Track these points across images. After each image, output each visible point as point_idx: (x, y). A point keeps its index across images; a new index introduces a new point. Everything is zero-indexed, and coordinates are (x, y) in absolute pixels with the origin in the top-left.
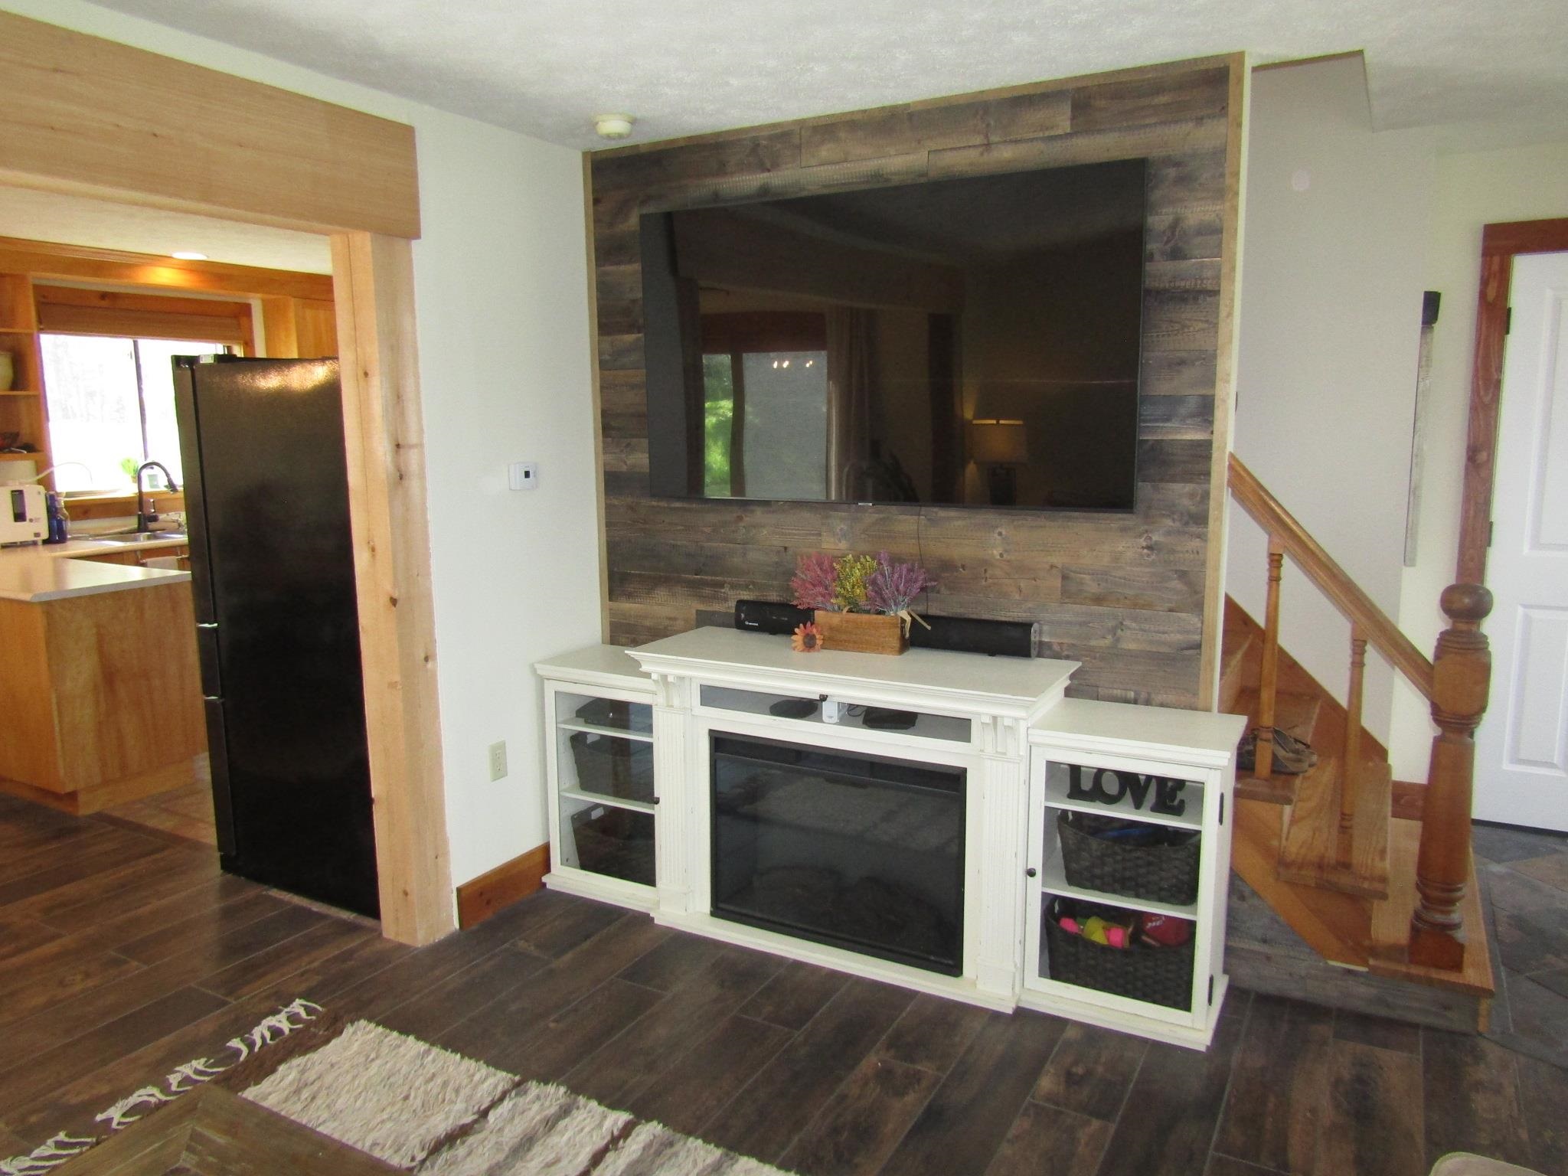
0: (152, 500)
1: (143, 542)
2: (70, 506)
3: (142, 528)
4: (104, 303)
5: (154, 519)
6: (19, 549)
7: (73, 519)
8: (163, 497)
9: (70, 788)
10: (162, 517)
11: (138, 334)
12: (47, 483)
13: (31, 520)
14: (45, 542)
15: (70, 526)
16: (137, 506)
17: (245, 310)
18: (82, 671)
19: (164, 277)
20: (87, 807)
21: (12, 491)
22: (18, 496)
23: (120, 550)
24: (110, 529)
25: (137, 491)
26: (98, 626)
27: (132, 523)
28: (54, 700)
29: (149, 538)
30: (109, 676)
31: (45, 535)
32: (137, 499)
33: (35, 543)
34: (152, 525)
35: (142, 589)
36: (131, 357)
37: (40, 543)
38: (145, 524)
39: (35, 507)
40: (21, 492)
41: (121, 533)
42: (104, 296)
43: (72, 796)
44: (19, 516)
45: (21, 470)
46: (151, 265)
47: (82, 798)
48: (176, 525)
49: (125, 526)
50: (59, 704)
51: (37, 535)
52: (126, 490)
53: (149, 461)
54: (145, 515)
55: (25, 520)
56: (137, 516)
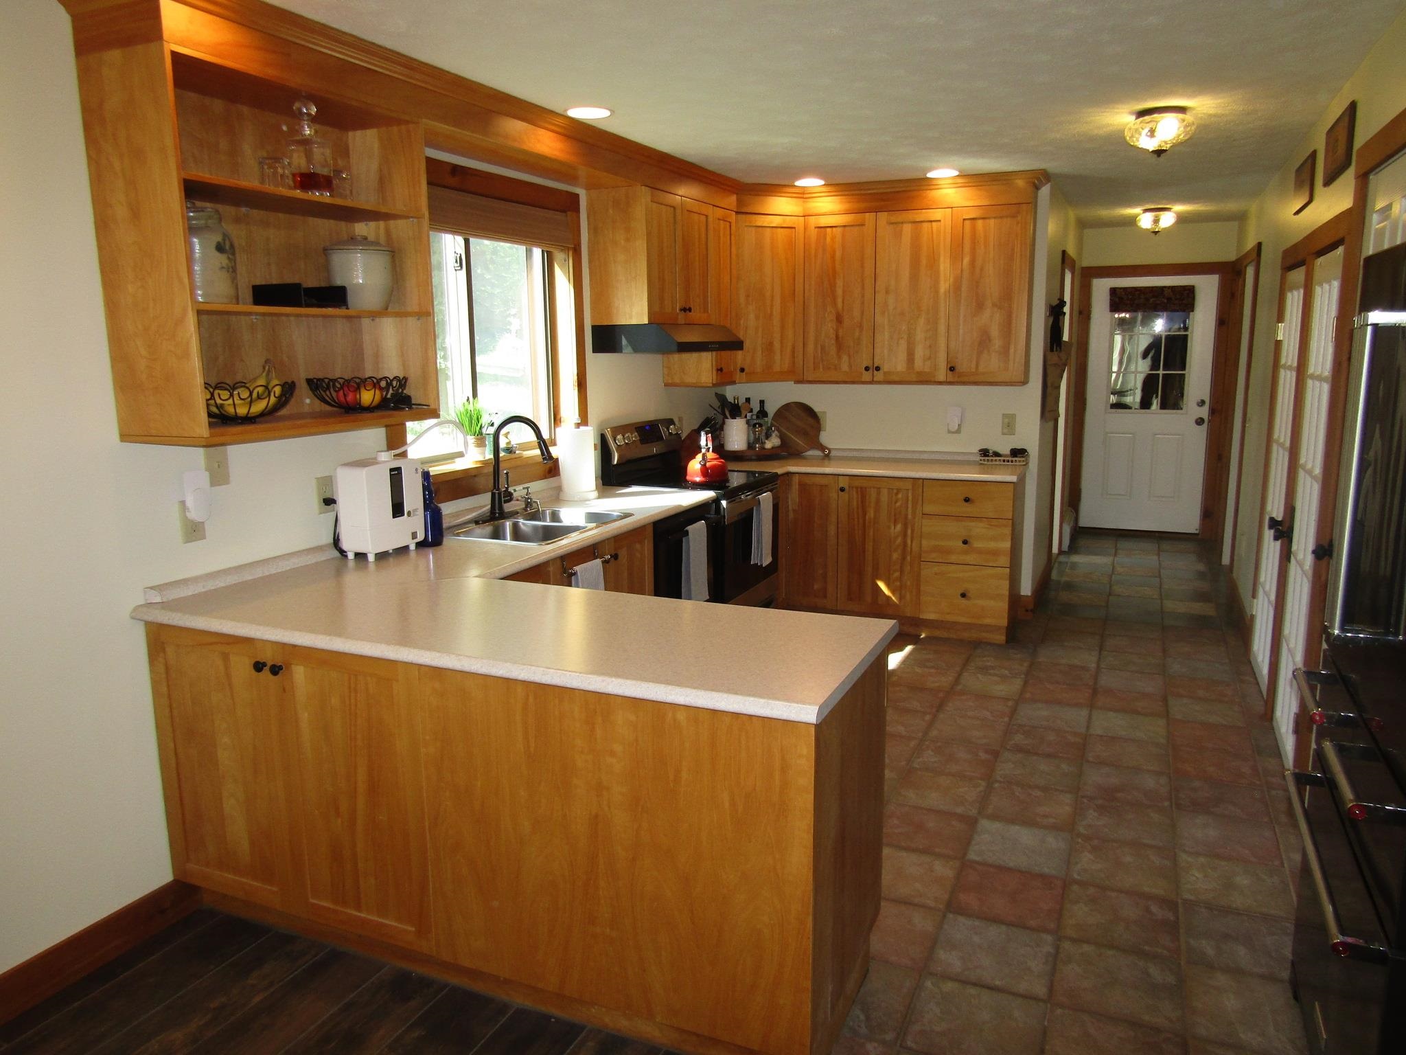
0: (505, 472)
3: (498, 513)
4: (454, 182)
5: (509, 497)
13: (408, 514)
14: (419, 545)
16: (491, 478)
17: (573, 204)
22: (395, 478)
27: (482, 505)
31: (421, 537)
32: (489, 471)
33: (405, 549)
34: (508, 507)
36: (461, 265)
37: (413, 547)
39: (413, 497)
40: (397, 470)
44: (398, 509)
49: (475, 510)
51: (412, 536)
52: (473, 457)
54: (500, 494)
55: (403, 515)
56: (491, 494)
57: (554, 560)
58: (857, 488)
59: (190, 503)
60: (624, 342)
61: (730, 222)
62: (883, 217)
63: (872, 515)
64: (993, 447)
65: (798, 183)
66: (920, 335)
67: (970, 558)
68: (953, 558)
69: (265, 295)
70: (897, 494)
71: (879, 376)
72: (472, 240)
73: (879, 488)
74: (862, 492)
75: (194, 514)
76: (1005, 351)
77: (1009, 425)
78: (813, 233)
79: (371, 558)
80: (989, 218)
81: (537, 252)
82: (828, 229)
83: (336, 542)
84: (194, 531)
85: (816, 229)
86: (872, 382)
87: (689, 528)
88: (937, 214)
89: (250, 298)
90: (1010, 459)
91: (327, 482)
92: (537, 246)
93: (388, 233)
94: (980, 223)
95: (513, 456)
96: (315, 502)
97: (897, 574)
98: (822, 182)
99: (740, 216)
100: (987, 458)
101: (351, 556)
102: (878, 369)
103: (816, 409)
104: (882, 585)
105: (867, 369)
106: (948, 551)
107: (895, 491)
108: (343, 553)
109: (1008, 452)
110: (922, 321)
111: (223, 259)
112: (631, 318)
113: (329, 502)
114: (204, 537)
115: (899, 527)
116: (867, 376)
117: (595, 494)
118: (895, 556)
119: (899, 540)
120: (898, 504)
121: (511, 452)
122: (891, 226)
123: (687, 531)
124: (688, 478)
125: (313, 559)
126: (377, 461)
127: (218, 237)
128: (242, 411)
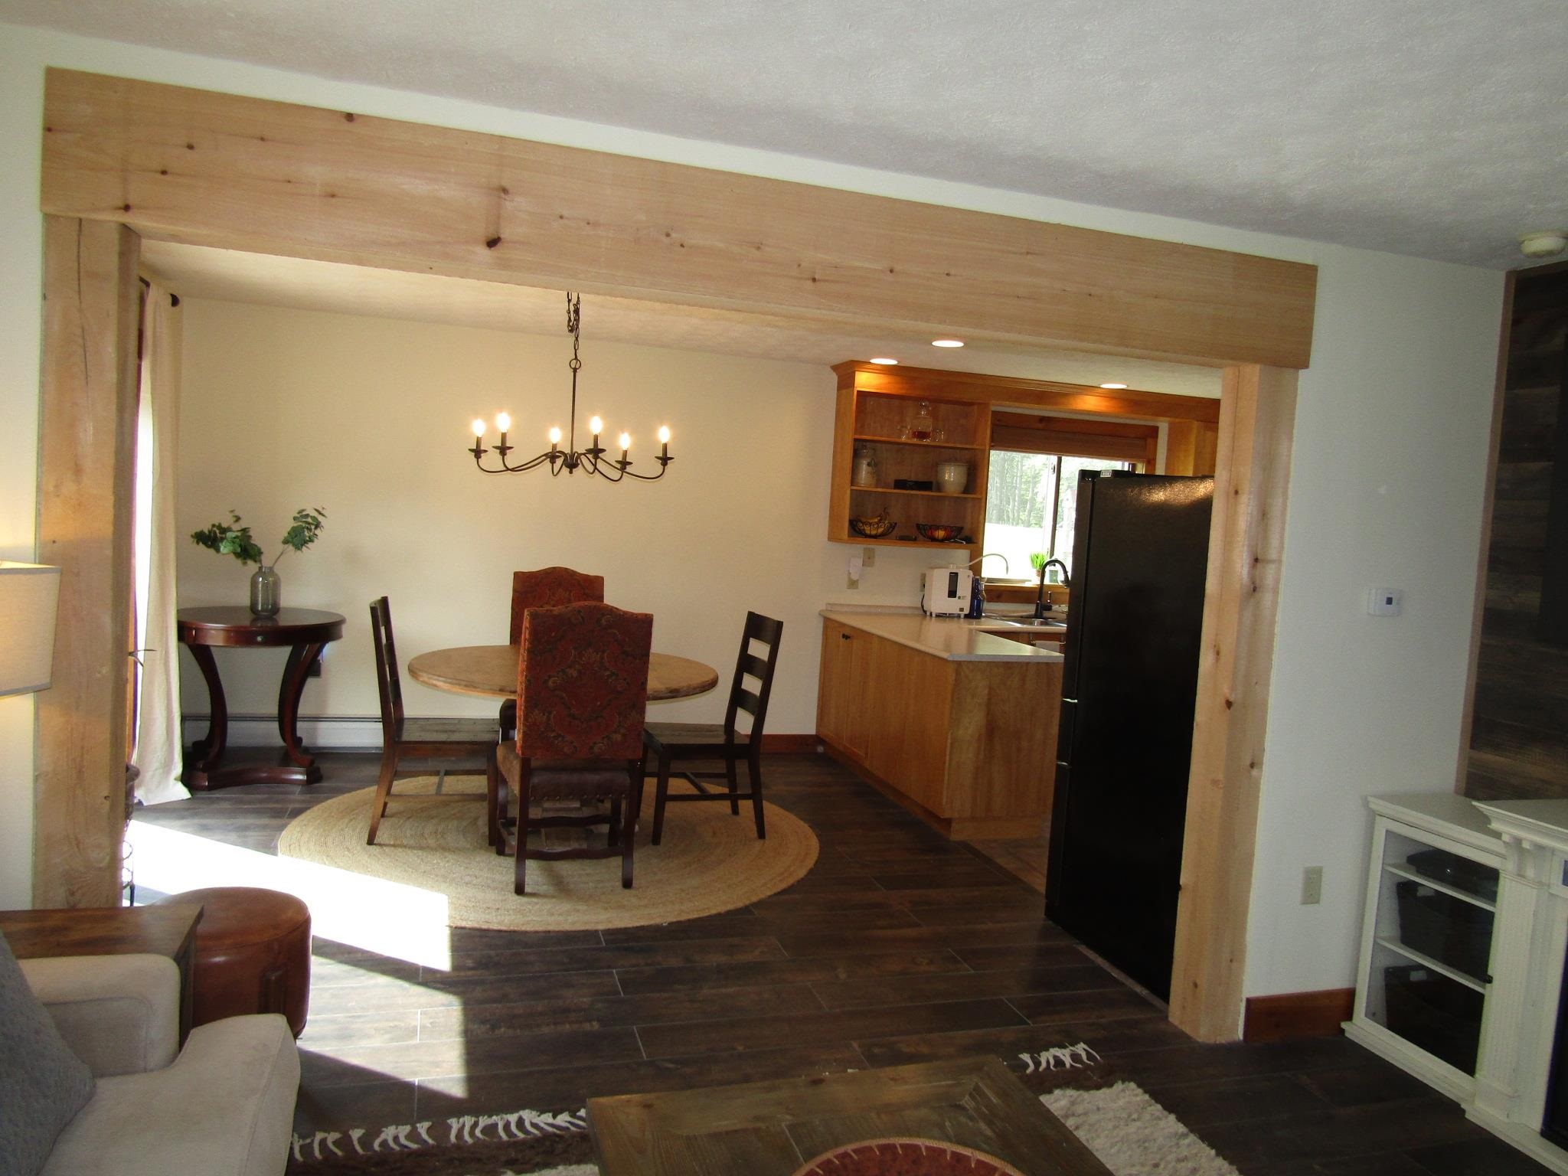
0: (1050, 592)
1: (1036, 626)
2: (989, 590)
3: (1037, 616)
4: (1041, 426)
5: (1049, 608)
6: (947, 619)
7: (989, 601)
8: (1059, 590)
9: (947, 815)
10: (1055, 607)
11: (1062, 452)
12: (976, 569)
13: (959, 598)
14: (966, 616)
15: (986, 606)
16: (1037, 595)
17: (1154, 432)
18: (972, 724)
19: (1090, 404)
20: (958, 834)
21: (951, 573)
22: (954, 578)
23: (1019, 630)
24: (1014, 612)
25: (1039, 583)
26: (990, 688)
27: (1031, 609)
28: (949, 741)
29: (1042, 624)
30: (991, 730)
31: (967, 611)
32: (1038, 590)
33: (959, 616)
34: (1046, 614)
35: (1028, 663)
36: (1054, 472)
37: (962, 616)
38: (1041, 613)
39: (965, 588)
40: (957, 574)
41: (1022, 617)
42: (1042, 419)
43: (948, 822)
44: (952, 593)
45: (959, 556)
46: (1082, 394)
47: (955, 826)
48: (1061, 616)
49: (1026, 612)
50: (952, 745)
51: (962, 610)
52: (1034, 582)
53: (1053, 558)
54: (1041, 604)
55: (955, 597)
56: (1035, 605)
59: (851, 571)
69: (900, 484)
75: (854, 577)
79: (934, 615)
83: (923, 607)
84: (853, 584)
89: (893, 484)
91: (923, 577)
93: (972, 456)
96: (918, 584)
101: (928, 614)
108: (925, 612)
111: (871, 469)
113: (924, 586)
114: (857, 588)
125: (908, 612)
126: (947, 568)
127: (869, 460)
128: (868, 532)
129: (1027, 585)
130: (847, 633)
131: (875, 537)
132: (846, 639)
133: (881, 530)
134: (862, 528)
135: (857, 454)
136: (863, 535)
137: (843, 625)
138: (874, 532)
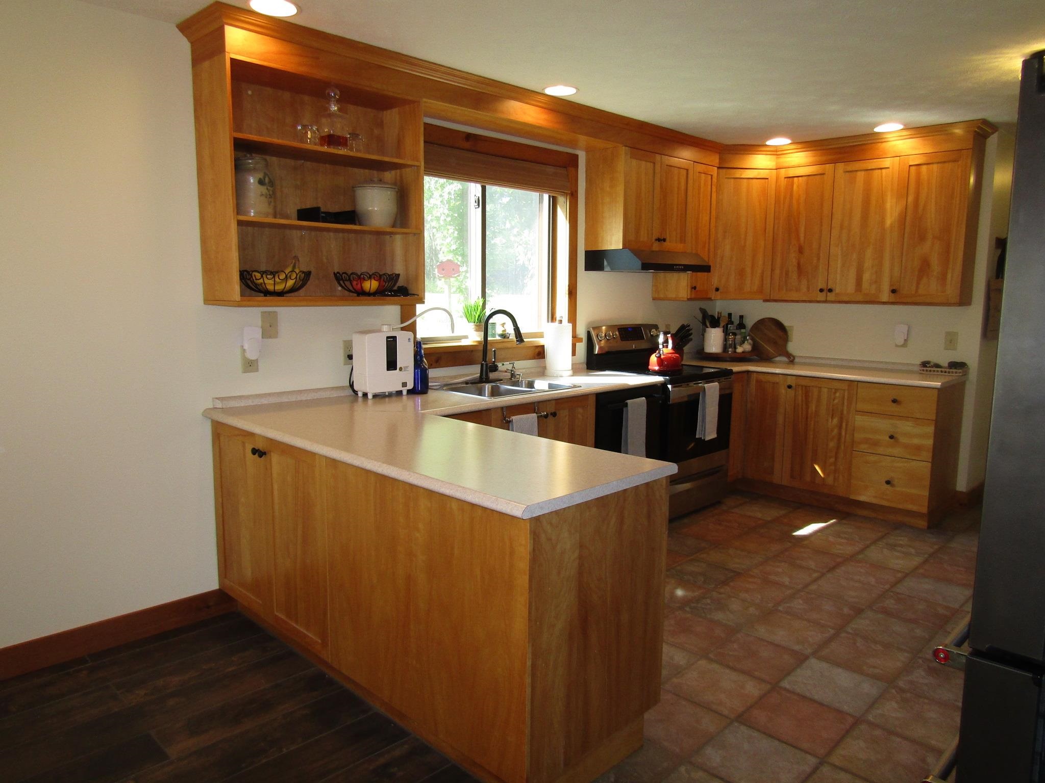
0: (493, 350)
2: (431, 353)
3: (484, 379)
4: (467, 145)
5: (494, 368)
6: (387, 399)
7: (431, 366)
8: (500, 346)
10: (500, 365)
11: (486, 179)
12: (412, 328)
13: (401, 369)
14: (410, 392)
15: (433, 373)
17: (573, 161)
21: (388, 338)
22: (392, 344)
25: (482, 339)
26: (581, 546)
27: (474, 371)
29: (493, 393)
31: (410, 386)
32: (481, 348)
33: (399, 393)
34: (492, 375)
36: (479, 205)
37: (405, 393)
38: (487, 375)
39: (406, 356)
40: (395, 338)
41: (466, 383)
42: (469, 137)
44: (392, 364)
45: (390, 311)
48: (508, 375)
51: (404, 385)
52: (471, 337)
54: (487, 365)
55: (396, 369)
56: (480, 365)
57: (496, 409)
58: (802, 386)
59: (246, 347)
60: (605, 263)
61: (712, 175)
62: (841, 167)
63: (814, 410)
64: (934, 359)
65: (768, 143)
66: (868, 263)
67: (897, 451)
68: (881, 450)
69: (305, 214)
70: (835, 393)
71: (831, 296)
72: (488, 187)
73: (820, 387)
74: (807, 390)
75: (251, 356)
76: (943, 277)
77: (951, 340)
78: (783, 182)
79: (370, 396)
80: (932, 163)
81: (546, 197)
82: (795, 179)
83: (352, 385)
84: (250, 366)
85: (786, 179)
86: (826, 302)
87: (629, 401)
88: (887, 163)
89: (295, 215)
90: (948, 370)
91: (348, 345)
92: (546, 192)
93: (401, 176)
94: (924, 169)
95: (506, 340)
96: (341, 357)
97: (832, 460)
98: (789, 141)
99: (721, 170)
100: (925, 369)
101: (360, 394)
102: (830, 290)
103: (786, 323)
104: (817, 468)
105: (821, 290)
106: (876, 444)
107: (833, 391)
108: (355, 392)
109: (946, 365)
110: (869, 253)
111: (263, 189)
112: (611, 244)
113: (350, 357)
114: (257, 370)
115: (835, 421)
116: (821, 296)
117: (571, 373)
118: (832, 444)
119: (836, 431)
120: (836, 401)
121: (504, 337)
122: (847, 173)
123: (627, 403)
124: (650, 367)
125: (335, 394)
126: (379, 331)
127: (260, 175)
128: (271, 288)
129: (464, 343)
130: (260, 446)
131: (281, 294)
132: (260, 456)
133: (290, 283)
134: (261, 281)
135: (239, 168)
136: (260, 291)
137: (251, 435)
138: (279, 287)
